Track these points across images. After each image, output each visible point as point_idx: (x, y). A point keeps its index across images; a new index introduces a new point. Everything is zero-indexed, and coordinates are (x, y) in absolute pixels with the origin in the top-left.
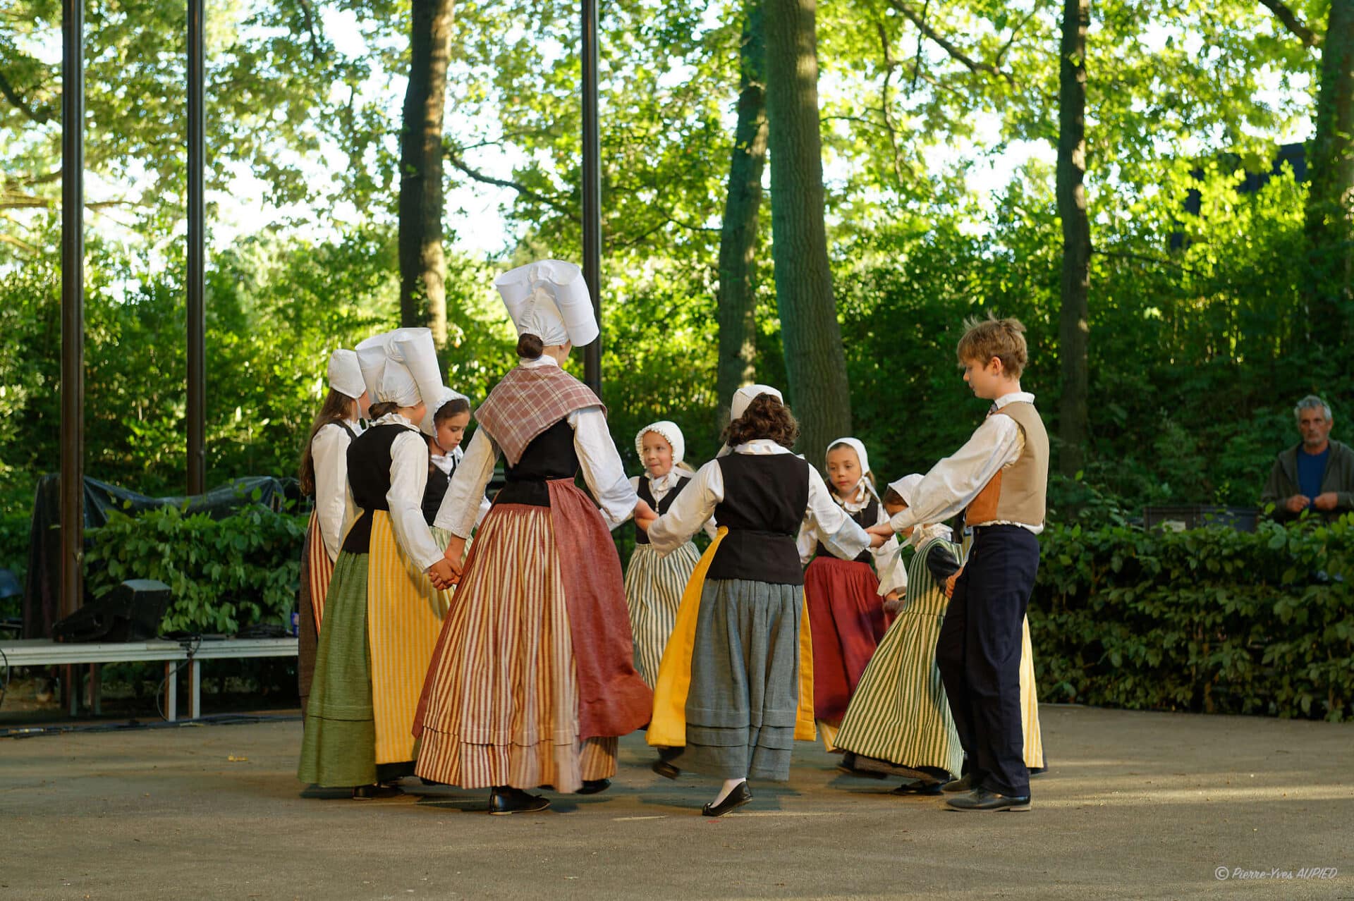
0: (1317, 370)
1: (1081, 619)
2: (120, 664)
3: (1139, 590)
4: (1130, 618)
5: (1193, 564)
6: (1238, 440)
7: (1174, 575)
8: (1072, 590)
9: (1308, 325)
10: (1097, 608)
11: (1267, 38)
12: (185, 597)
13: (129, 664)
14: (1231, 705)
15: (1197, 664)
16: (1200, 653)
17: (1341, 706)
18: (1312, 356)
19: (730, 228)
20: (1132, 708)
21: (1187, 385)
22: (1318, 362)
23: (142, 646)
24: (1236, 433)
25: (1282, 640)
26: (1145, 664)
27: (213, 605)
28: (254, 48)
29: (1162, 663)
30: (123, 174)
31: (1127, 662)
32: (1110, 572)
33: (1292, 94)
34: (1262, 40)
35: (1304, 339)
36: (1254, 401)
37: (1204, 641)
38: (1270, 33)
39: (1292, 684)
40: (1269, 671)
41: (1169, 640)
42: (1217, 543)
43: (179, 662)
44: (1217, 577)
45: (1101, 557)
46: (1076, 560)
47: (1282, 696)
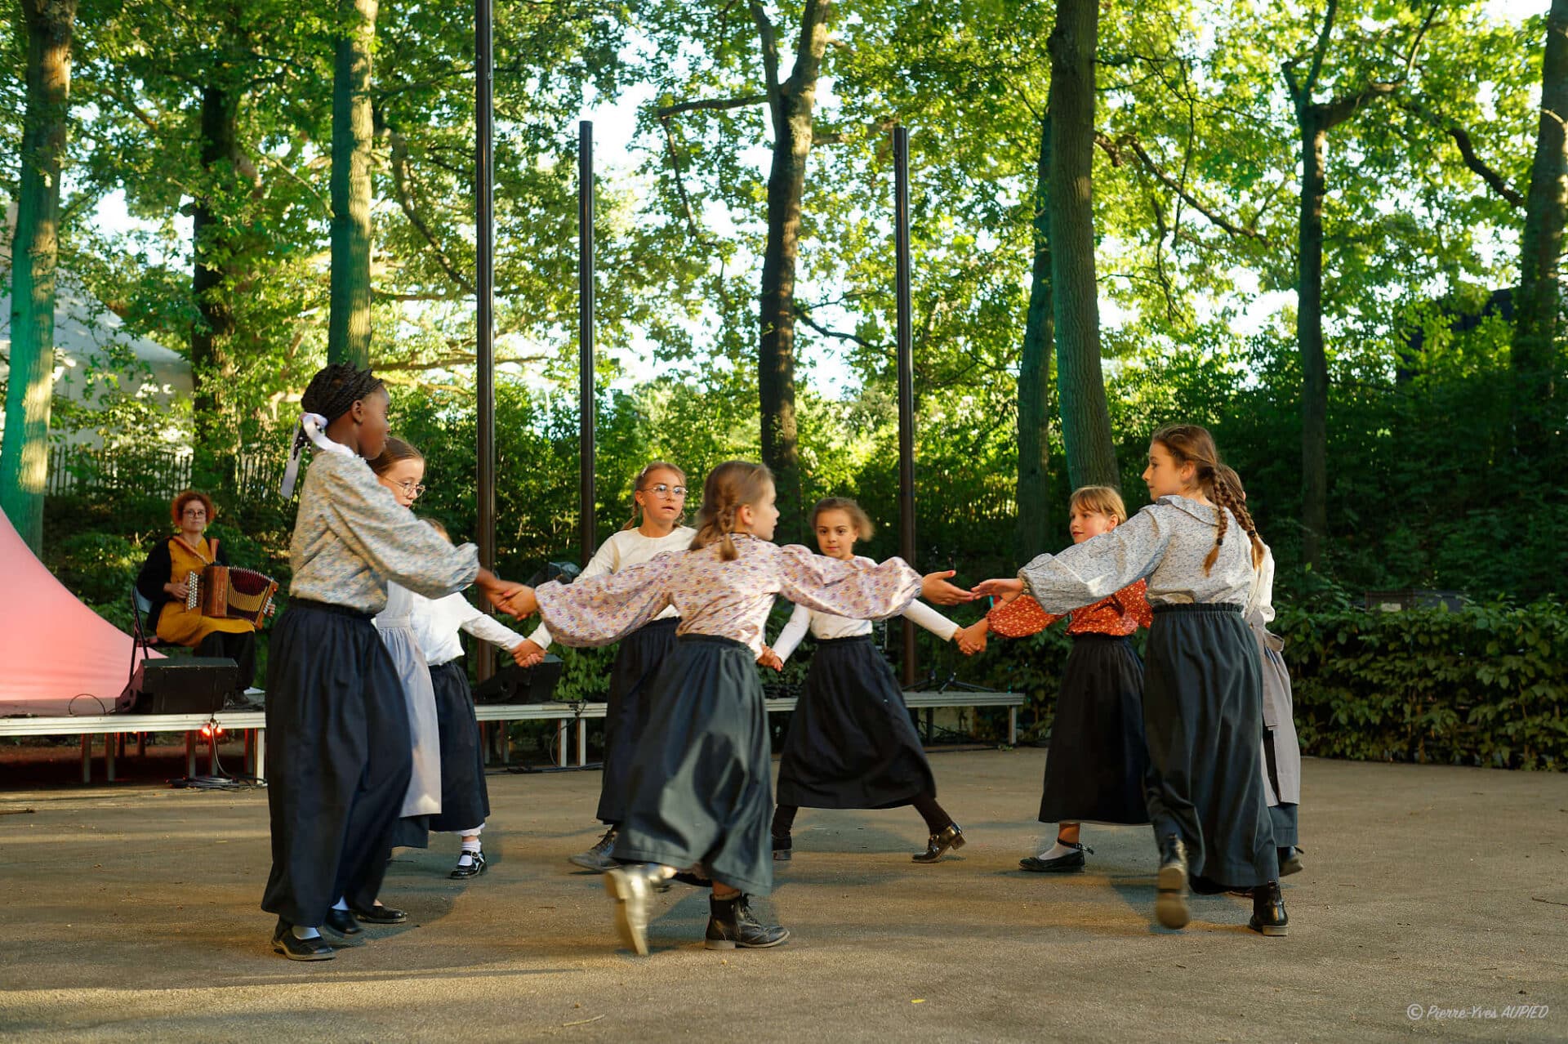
0: (1521, 477)
1: (1312, 684)
2: (526, 721)
3: (1362, 661)
4: (1355, 685)
5: (1407, 639)
6: (1454, 536)
7: (1391, 647)
8: (1305, 660)
9: (1514, 440)
10: (1326, 676)
11: (1481, 199)
12: (576, 668)
13: (532, 721)
14: (1442, 756)
15: (1412, 724)
16: (1413, 713)
17: (1535, 757)
18: (1519, 465)
19: (1027, 368)
20: (1358, 759)
21: (1413, 490)
22: (1525, 472)
23: (539, 707)
24: (1454, 531)
25: (1484, 702)
26: (1368, 721)
27: (598, 675)
28: (651, 232)
29: (1382, 722)
30: (545, 337)
31: (1352, 721)
32: (1337, 646)
33: (1503, 247)
34: (1477, 201)
35: (1512, 453)
36: (1468, 505)
37: (1417, 703)
38: (1484, 195)
39: (1493, 739)
40: (1472, 729)
41: (1387, 703)
42: (1427, 621)
43: (568, 720)
44: (1427, 649)
45: (1329, 633)
46: (1307, 636)
47: (1484, 750)
